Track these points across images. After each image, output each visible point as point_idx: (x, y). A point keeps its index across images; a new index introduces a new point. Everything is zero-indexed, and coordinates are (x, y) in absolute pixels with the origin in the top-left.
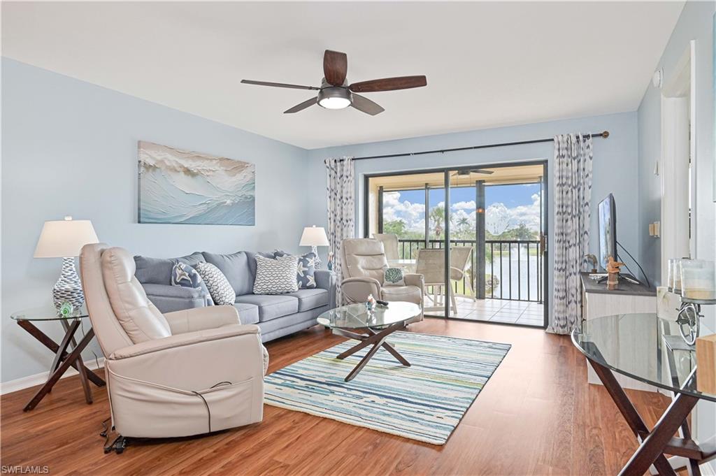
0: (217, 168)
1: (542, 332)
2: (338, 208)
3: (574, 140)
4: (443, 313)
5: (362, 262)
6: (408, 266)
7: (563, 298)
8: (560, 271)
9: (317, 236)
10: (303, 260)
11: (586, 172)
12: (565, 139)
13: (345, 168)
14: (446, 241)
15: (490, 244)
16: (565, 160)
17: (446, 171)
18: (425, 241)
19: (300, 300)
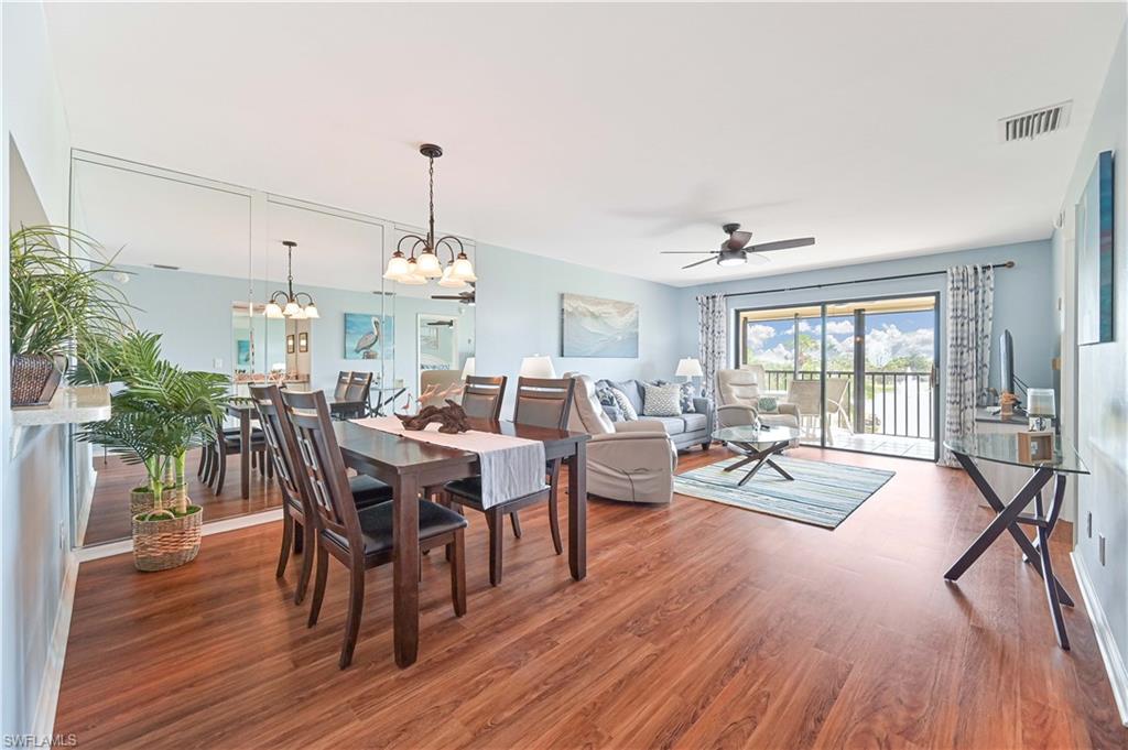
0: (611, 310)
1: (933, 464)
2: (710, 342)
3: (971, 271)
4: (819, 444)
5: (736, 391)
6: (782, 396)
7: (957, 431)
8: (953, 403)
9: (691, 367)
10: (684, 388)
11: (986, 305)
12: (961, 271)
13: (717, 305)
14: (823, 374)
15: (871, 376)
16: (960, 292)
17: (823, 304)
18: (794, 372)
19: (685, 422)
